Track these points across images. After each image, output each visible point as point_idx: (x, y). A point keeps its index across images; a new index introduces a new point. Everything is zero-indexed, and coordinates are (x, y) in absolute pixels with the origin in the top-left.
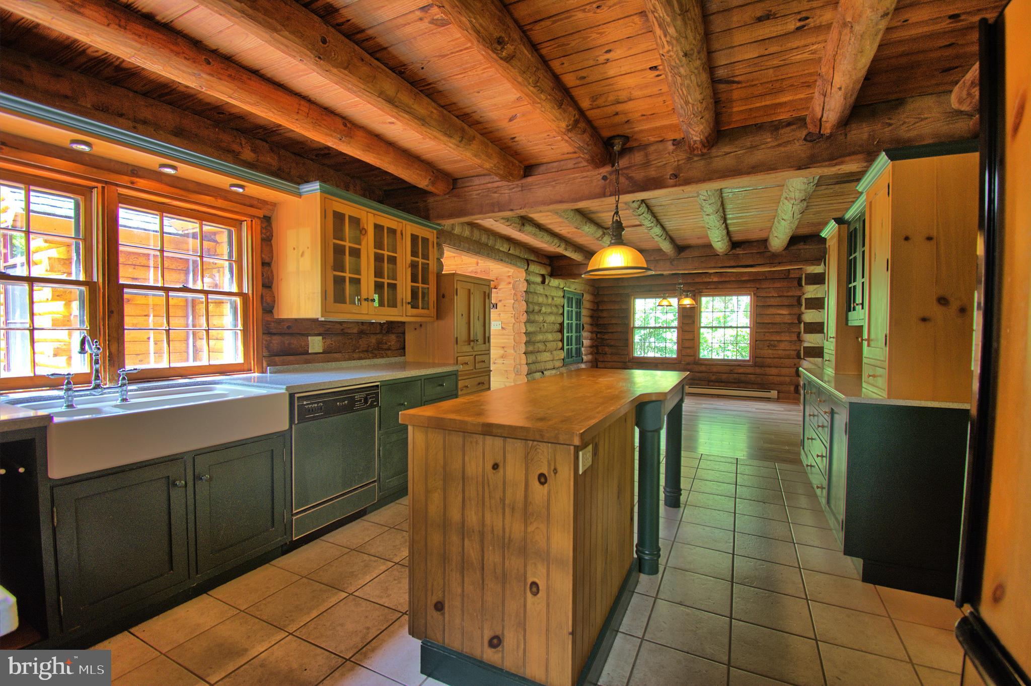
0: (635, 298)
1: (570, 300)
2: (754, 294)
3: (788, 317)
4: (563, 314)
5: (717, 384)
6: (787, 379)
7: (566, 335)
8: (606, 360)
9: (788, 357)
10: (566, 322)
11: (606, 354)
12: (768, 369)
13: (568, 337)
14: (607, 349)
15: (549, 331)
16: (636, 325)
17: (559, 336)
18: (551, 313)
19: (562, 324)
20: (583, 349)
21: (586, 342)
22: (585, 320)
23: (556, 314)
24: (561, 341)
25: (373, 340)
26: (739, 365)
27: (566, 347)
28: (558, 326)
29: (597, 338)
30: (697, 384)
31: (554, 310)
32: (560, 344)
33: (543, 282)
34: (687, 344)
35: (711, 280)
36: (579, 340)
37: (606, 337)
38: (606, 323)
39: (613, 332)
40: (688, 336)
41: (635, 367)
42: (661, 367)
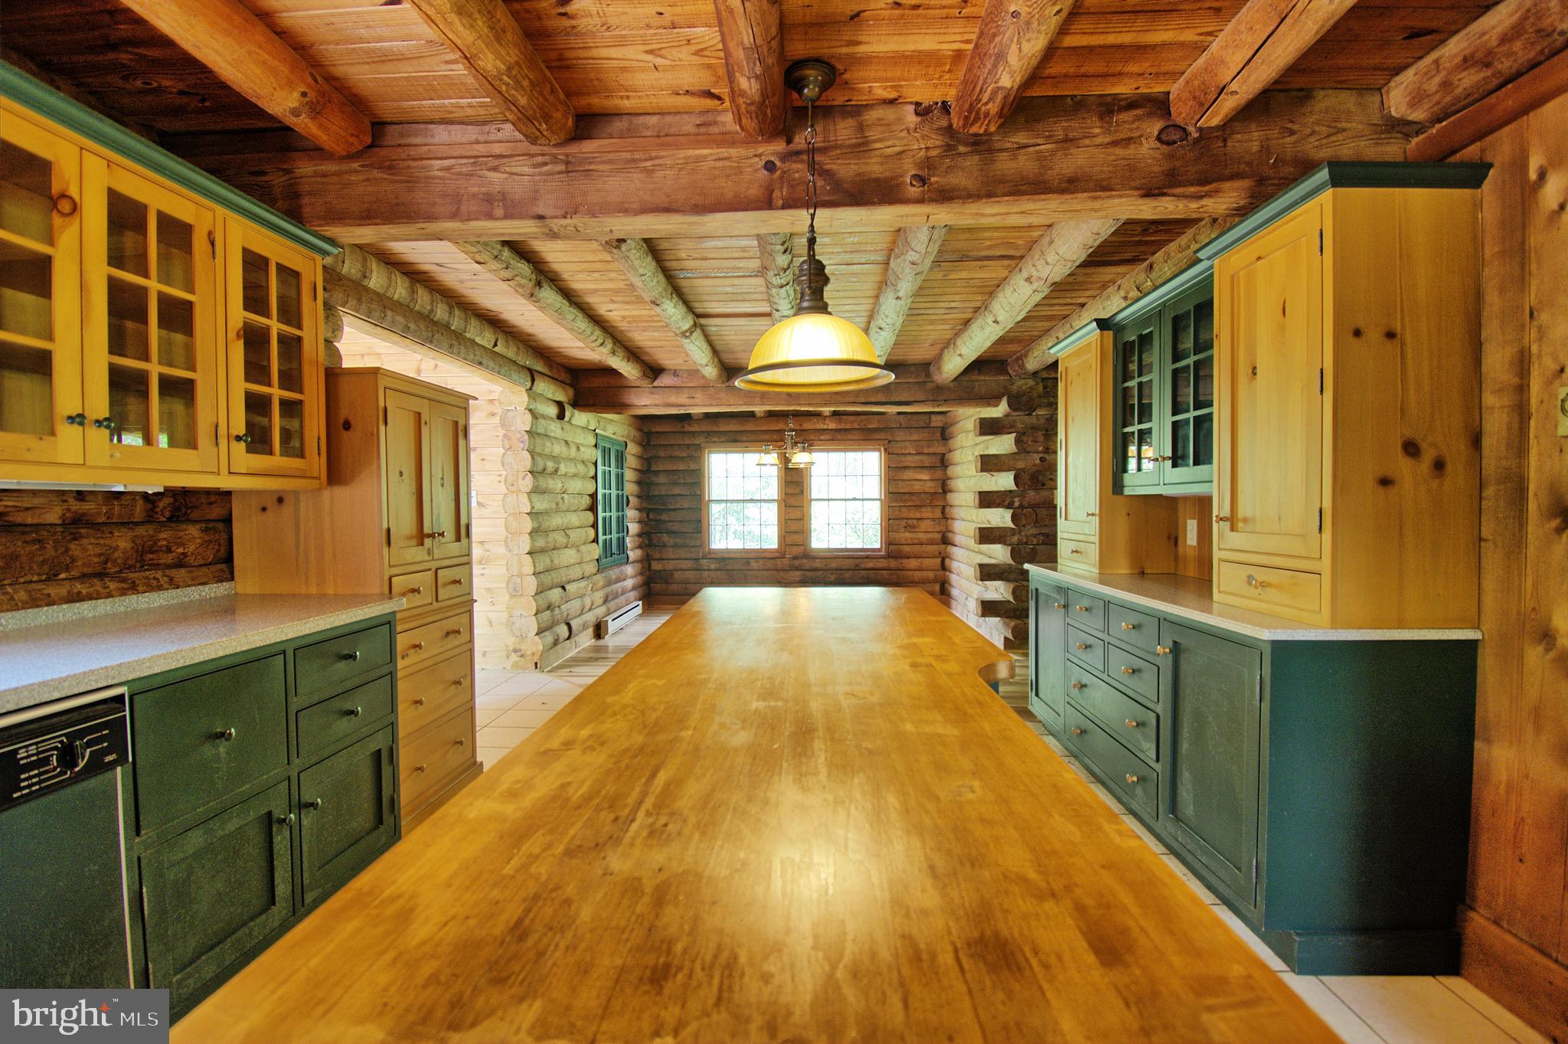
0: (710, 452)
1: (606, 452)
2: (885, 450)
3: (929, 484)
4: (595, 477)
6: (931, 575)
7: (601, 515)
8: (667, 556)
9: (931, 542)
10: (601, 492)
11: (664, 546)
12: (905, 561)
13: (604, 519)
14: (665, 538)
15: (573, 508)
16: (713, 497)
17: (590, 516)
18: (575, 475)
19: (594, 496)
20: (628, 540)
21: (634, 528)
22: (630, 488)
23: (584, 477)
24: (593, 526)
25: (122, 542)
26: (867, 557)
27: (601, 538)
28: (586, 501)
29: (651, 520)
31: (581, 468)
32: (592, 533)
33: (561, 416)
34: (794, 527)
35: (825, 427)
36: (622, 527)
37: (664, 517)
38: (663, 493)
39: (675, 510)
40: (795, 514)
41: (713, 567)
42: (754, 564)
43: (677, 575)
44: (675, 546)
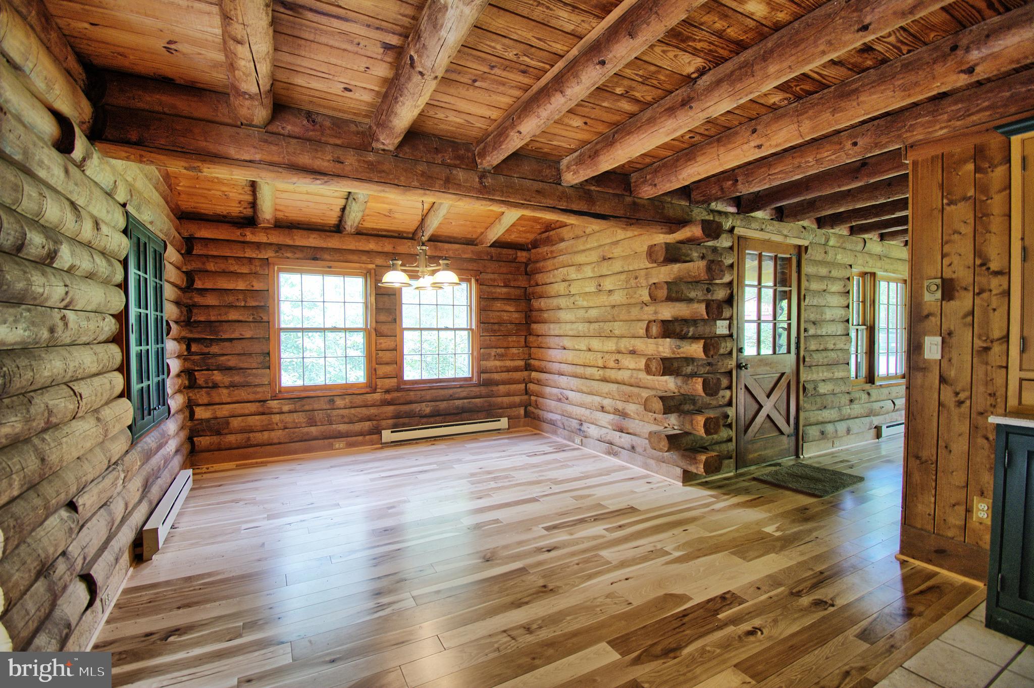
0: (280, 270)
1: (140, 249)
2: (477, 280)
3: (516, 315)
4: (124, 286)
5: (432, 420)
7: (134, 349)
8: (217, 400)
10: (133, 311)
11: (213, 386)
12: (495, 388)
13: (139, 355)
14: (217, 376)
15: (84, 339)
16: (283, 326)
17: (115, 351)
18: (90, 276)
19: (122, 317)
20: (168, 382)
21: (175, 365)
22: (170, 311)
23: (106, 282)
24: (120, 369)
26: (461, 386)
27: (135, 387)
28: (110, 326)
30: (404, 425)
31: (101, 265)
32: (118, 381)
34: (386, 357)
36: (163, 369)
37: (215, 349)
38: (213, 318)
39: (231, 340)
40: (385, 343)
41: (286, 408)
42: (339, 402)
43: (235, 423)
44: (232, 386)
